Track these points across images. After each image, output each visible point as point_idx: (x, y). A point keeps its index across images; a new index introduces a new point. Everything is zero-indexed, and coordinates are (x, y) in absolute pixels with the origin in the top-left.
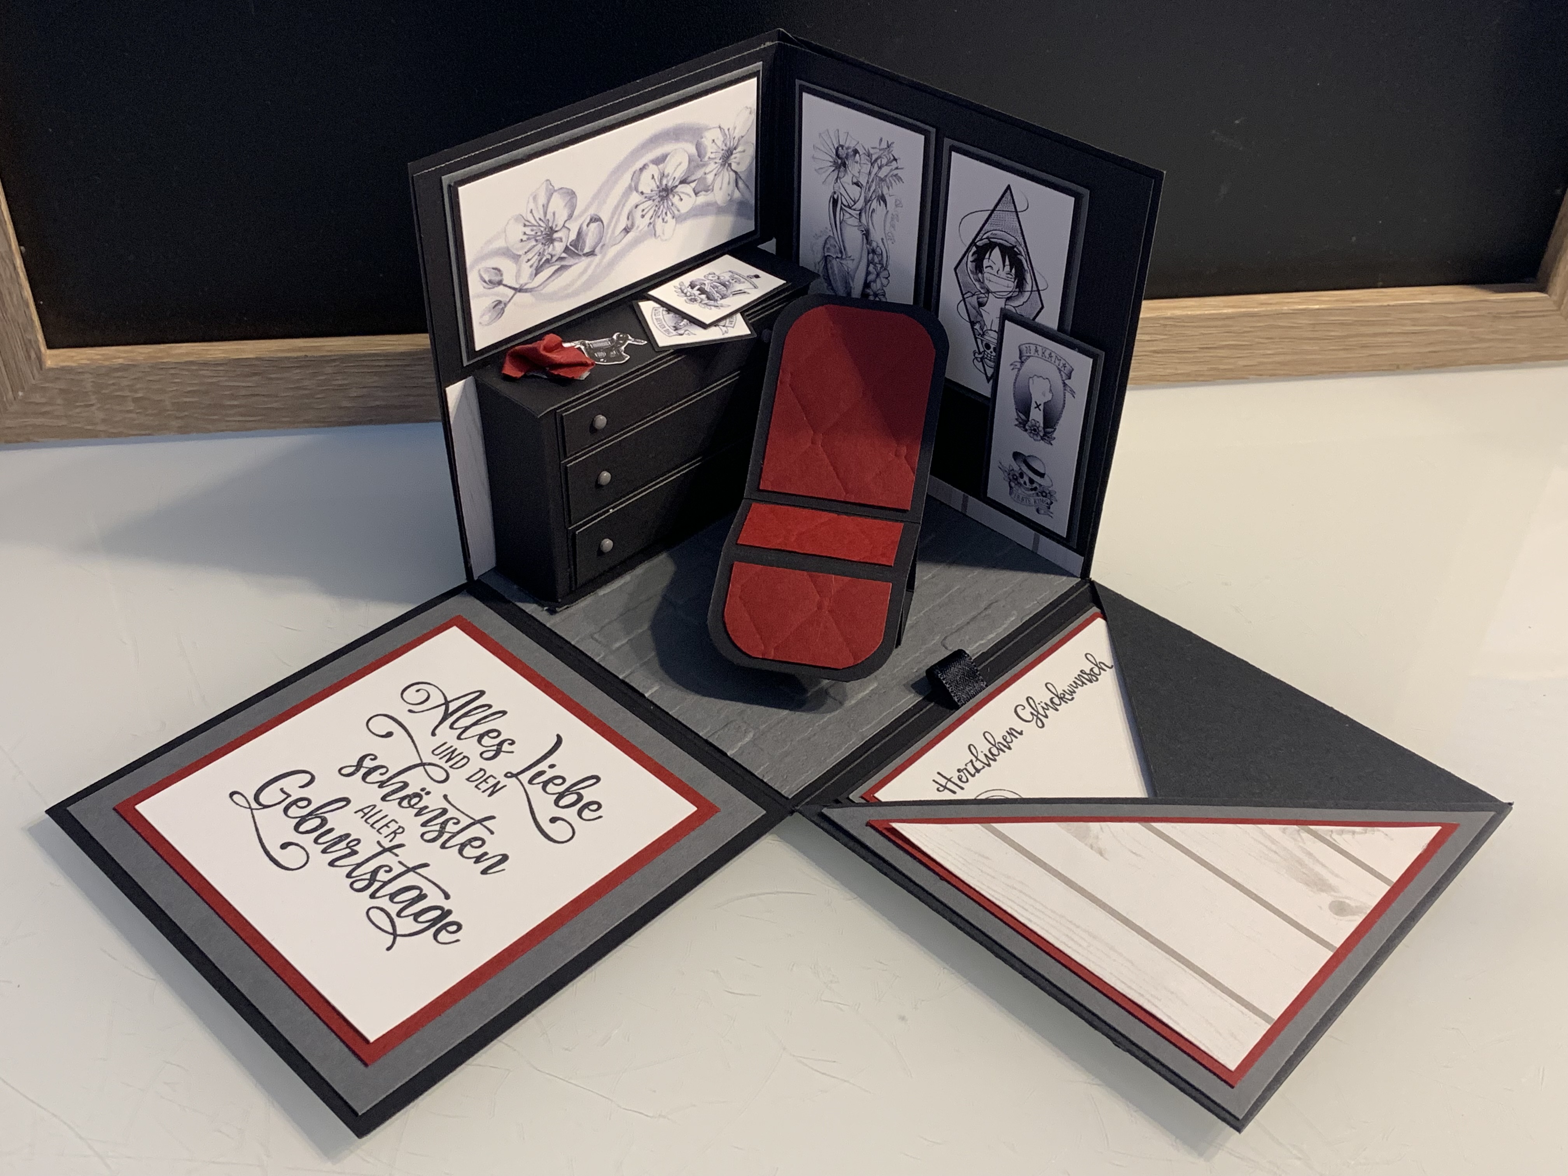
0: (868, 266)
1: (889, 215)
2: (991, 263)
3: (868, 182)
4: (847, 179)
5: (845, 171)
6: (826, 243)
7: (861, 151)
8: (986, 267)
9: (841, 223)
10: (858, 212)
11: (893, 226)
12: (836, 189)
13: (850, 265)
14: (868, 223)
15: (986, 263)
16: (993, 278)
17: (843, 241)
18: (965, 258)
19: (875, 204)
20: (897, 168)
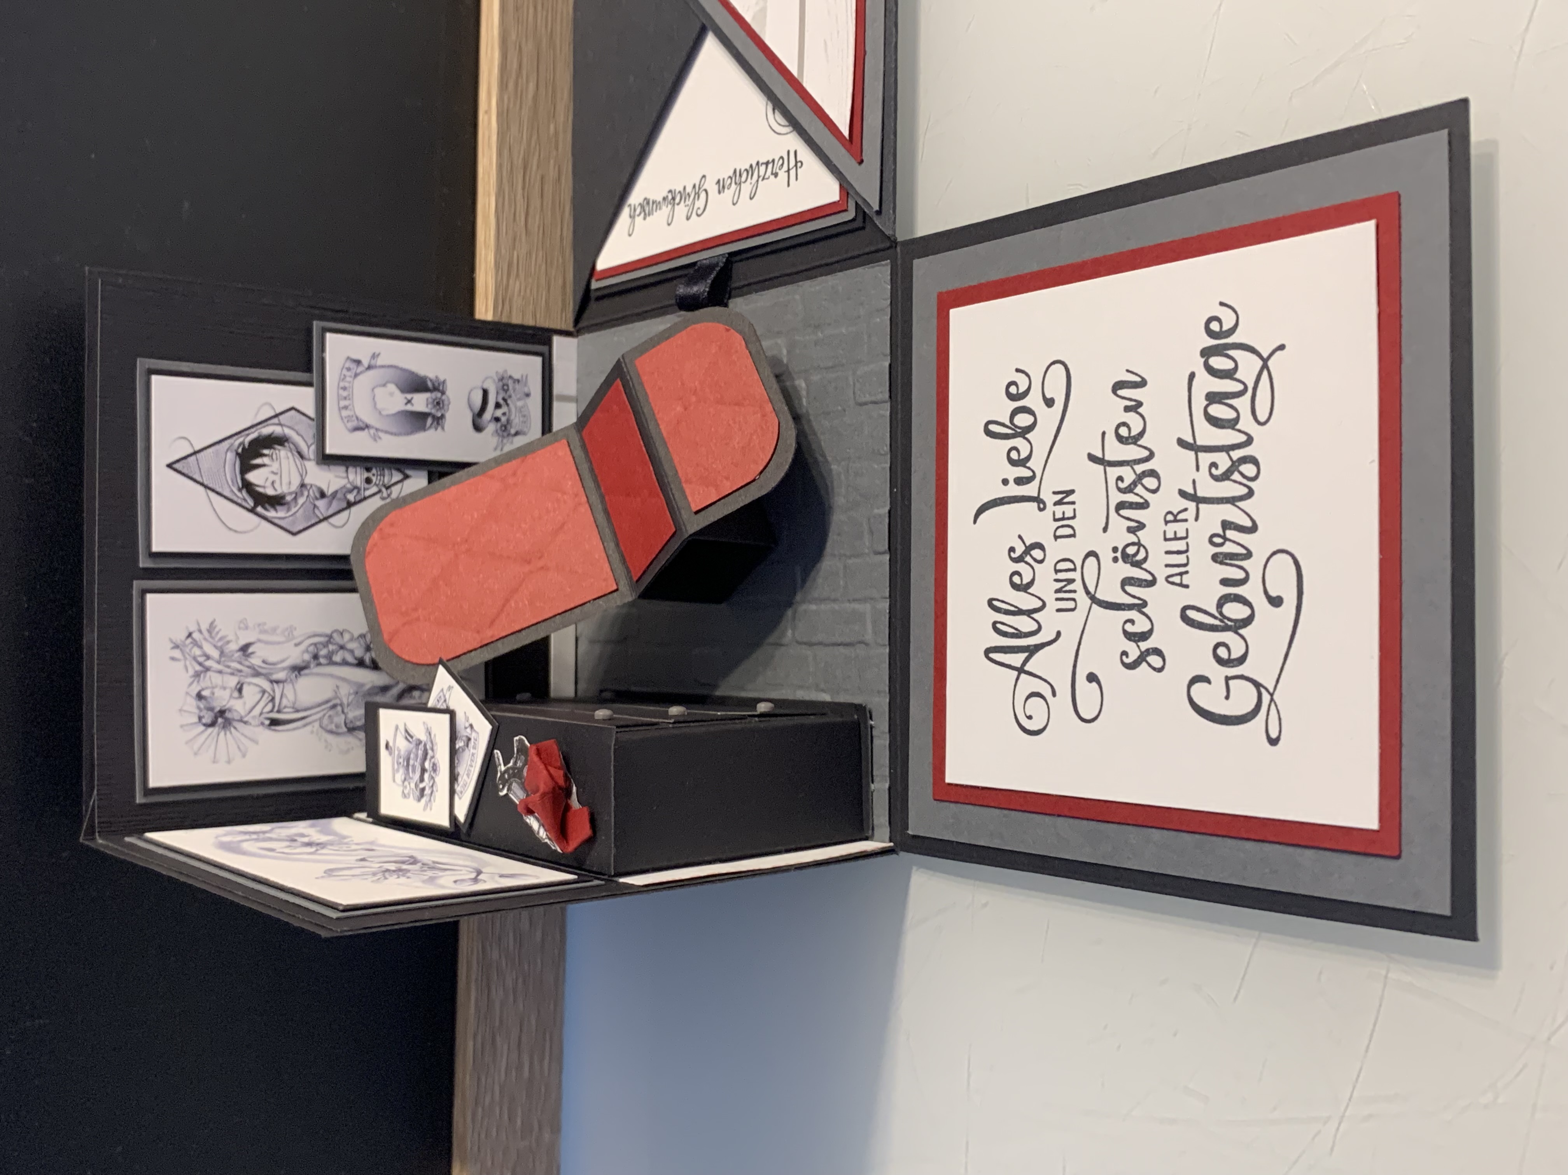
0: (336, 664)
1: (263, 637)
2: (268, 484)
3: (232, 674)
4: (239, 707)
5: (230, 710)
6: (331, 732)
7: (195, 689)
8: (276, 490)
9: (297, 711)
10: (275, 685)
11: (274, 630)
12: (257, 722)
13: (345, 691)
14: (284, 669)
15: (270, 492)
16: (285, 480)
17: (319, 705)
18: (276, 521)
19: (255, 661)
20: (200, 631)
